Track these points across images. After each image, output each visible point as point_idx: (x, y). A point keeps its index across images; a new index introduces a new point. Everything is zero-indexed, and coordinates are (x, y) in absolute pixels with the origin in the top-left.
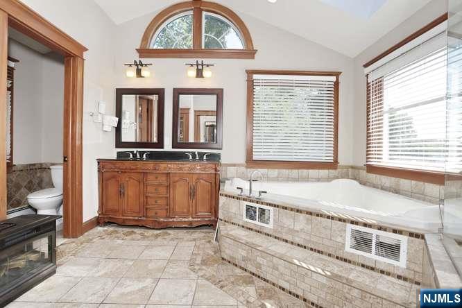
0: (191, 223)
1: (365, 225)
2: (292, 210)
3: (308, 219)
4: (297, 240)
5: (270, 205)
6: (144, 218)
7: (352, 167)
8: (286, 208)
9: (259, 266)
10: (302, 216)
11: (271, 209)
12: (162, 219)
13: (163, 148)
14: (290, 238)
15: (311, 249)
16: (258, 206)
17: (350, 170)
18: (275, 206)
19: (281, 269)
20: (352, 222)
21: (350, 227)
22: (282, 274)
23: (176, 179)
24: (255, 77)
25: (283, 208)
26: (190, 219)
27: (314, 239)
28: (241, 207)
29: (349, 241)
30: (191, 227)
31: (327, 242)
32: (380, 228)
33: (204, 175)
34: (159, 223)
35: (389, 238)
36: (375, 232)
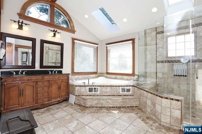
0: (59, 101)
1: (124, 86)
2: (106, 86)
3: (110, 88)
4: (108, 94)
5: (98, 86)
6: (36, 105)
7: (101, 73)
8: (104, 86)
9: (102, 104)
10: (109, 88)
11: (99, 87)
12: (46, 103)
13: (35, 68)
14: (105, 94)
15: (112, 96)
16: (93, 87)
17: (100, 74)
18: (100, 86)
19: (110, 102)
20: (121, 86)
21: (121, 87)
22: (110, 103)
23: (53, 83)
24: (76, 41)
25: (103, 86)
26: (59, 99)
27: (112, 93)
28: (86, 89)
29: (121, 90)
30: (59, 102)
31: (116, 93)
32: (127, 86)
33: (64, 80)
34: (45, 104)
35: (128, 88)
36: (126, 87)
